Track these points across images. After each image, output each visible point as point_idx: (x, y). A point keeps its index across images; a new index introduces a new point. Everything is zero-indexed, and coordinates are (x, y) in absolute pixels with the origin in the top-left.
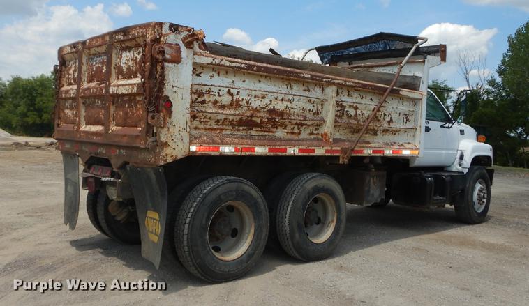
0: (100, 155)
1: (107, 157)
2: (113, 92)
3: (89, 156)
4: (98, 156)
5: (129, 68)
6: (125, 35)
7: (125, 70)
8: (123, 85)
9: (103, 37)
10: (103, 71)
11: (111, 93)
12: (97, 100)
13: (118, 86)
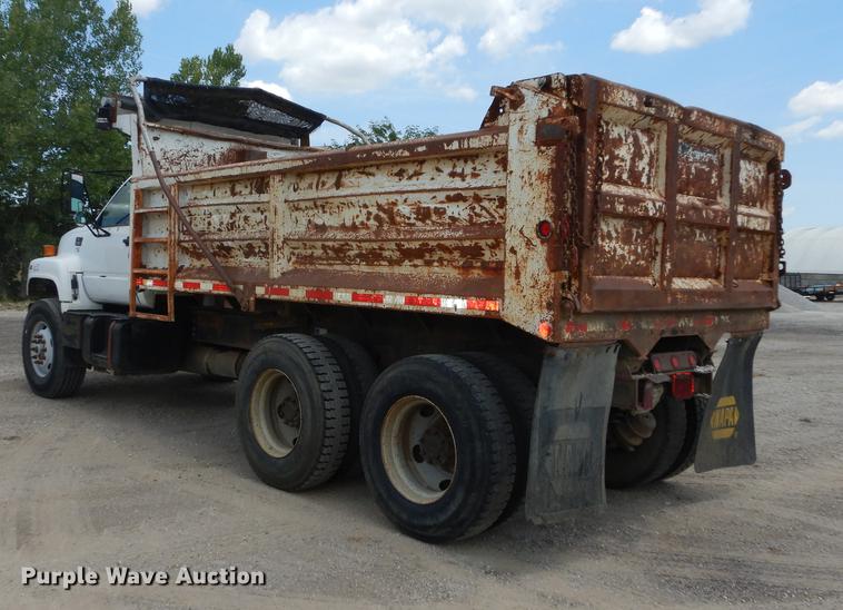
0: (682, 331)
1: (696, 333)
2: (743, 223)
3: (659, 338)
4: (680, 334)
5: (749, 189)
6: (753, 138)
7: (745, 192)
8: (756, 217)
9: (728, 122)
10: (713, 182)
11: (740, 224)
12: (698, 232)
13: (749, 215)
